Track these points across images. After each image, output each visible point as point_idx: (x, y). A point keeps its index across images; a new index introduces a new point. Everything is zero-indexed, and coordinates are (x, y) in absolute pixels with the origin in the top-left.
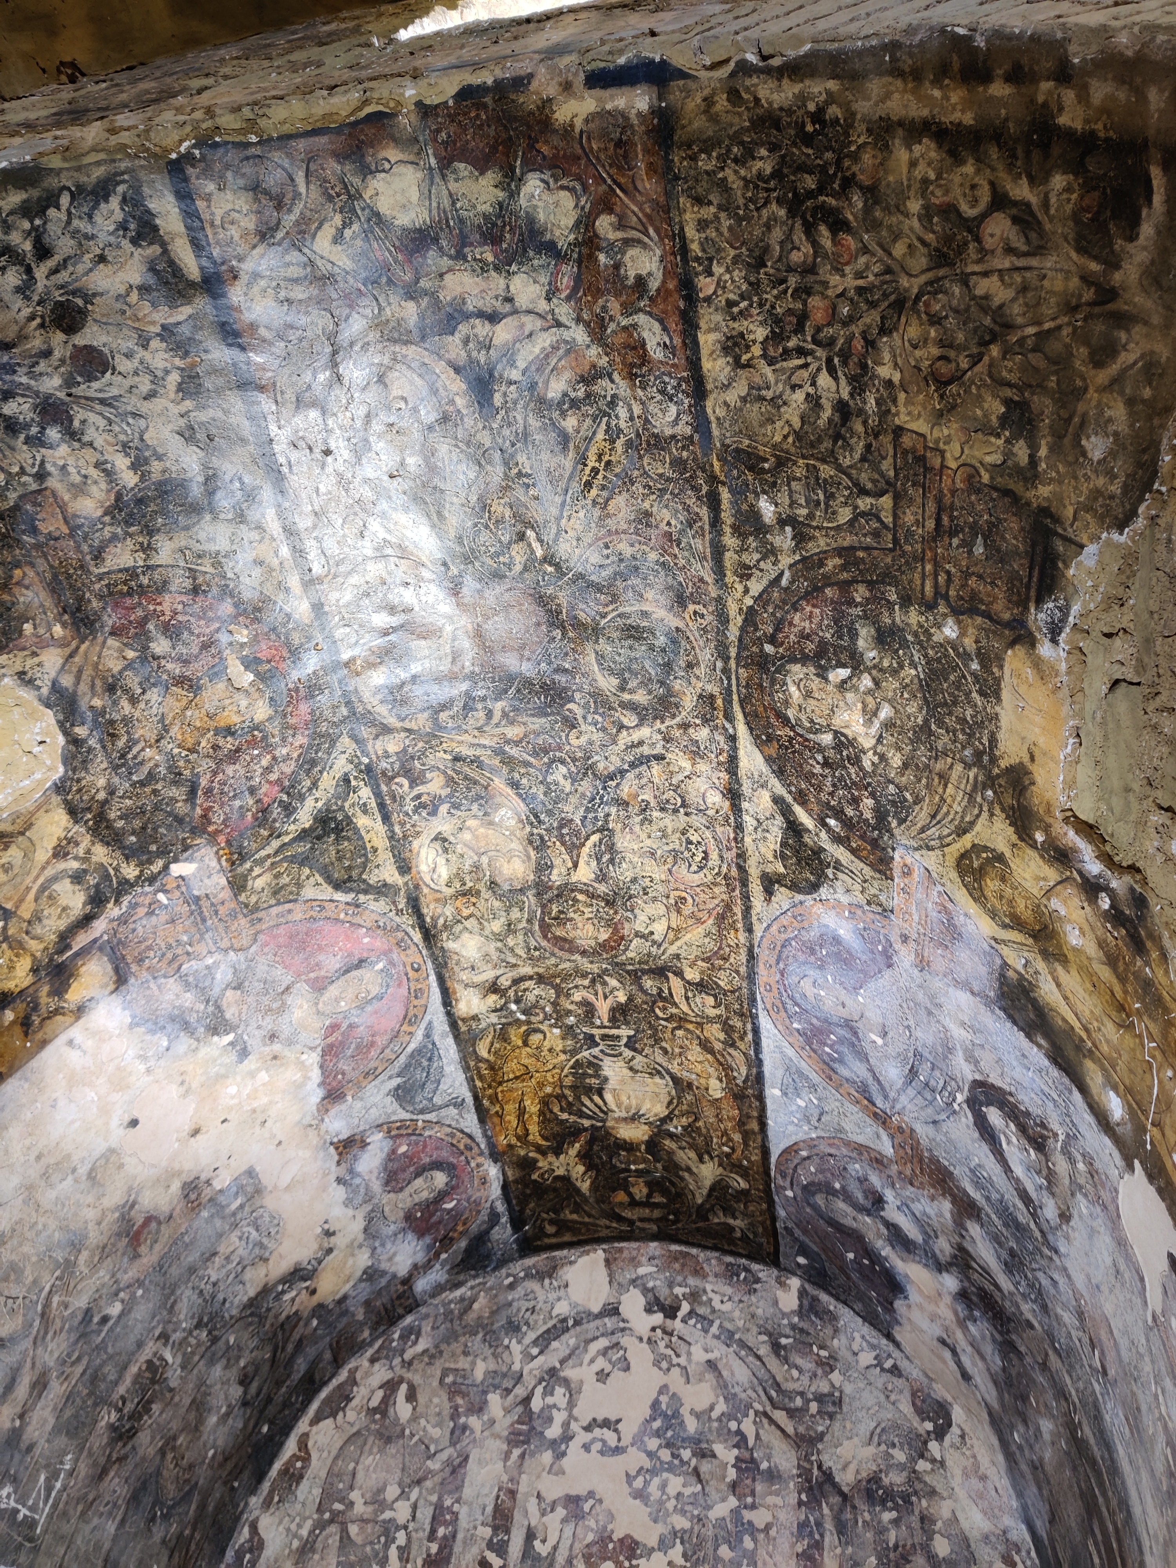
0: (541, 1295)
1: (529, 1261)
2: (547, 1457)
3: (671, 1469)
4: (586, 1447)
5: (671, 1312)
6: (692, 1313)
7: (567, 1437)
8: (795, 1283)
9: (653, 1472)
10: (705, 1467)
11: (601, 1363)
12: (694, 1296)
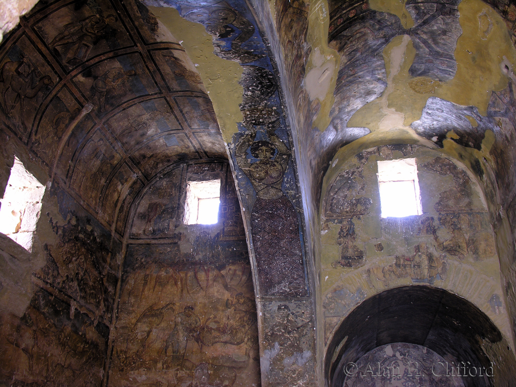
0: (381, 354)
1: (377, 348)
2: (388, 382)
3: (409, 381)
4: (394, 379)
5: (405, 355)
6: (408, 355)
7: (391, 378)
8: (426, 348)
9: (406, 382)
10: (414, 380)
11: (394, 365)
12: (408, 352)
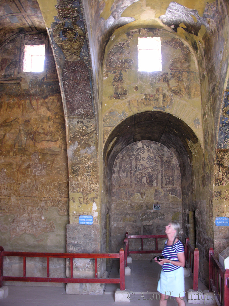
0: (136, 146)
1: (134, 143)
2: (139, 161)
3: (150, 161)
4: (142, 160)
5: (148, 147)
6: (150, 147)
7: (140, 159)
8: (160, 144)
9: (148, 162)
10: (153, 161)
11: (142, 152)
12: (151, 145)
